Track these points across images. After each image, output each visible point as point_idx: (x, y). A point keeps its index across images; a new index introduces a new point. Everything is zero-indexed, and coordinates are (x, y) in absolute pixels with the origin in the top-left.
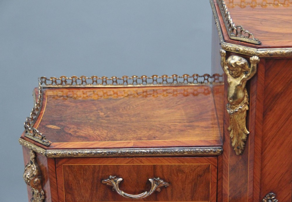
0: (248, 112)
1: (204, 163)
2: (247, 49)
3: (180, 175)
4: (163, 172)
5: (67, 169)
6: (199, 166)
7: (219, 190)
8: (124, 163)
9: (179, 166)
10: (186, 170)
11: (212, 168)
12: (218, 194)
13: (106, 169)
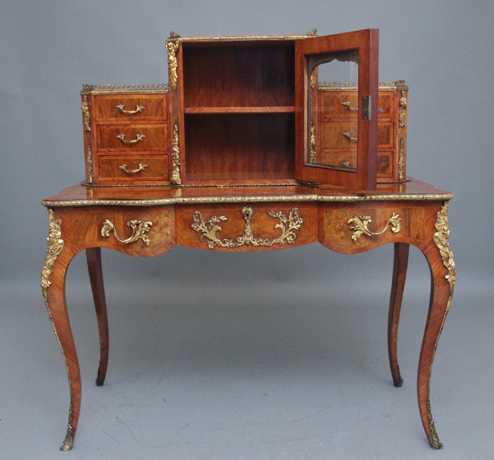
0: (177, 67)
1: (161, 97)
2: (175, 39)
3: (150, 103)
4: (142, 101)
5: (100, 101)
6: (158, 99)
7: (168, 111)
8: (125, 98)
9: (150, 99)
10: (153, 101)
11: (164, 99)
12: (168, 113)
13: (117, 100)
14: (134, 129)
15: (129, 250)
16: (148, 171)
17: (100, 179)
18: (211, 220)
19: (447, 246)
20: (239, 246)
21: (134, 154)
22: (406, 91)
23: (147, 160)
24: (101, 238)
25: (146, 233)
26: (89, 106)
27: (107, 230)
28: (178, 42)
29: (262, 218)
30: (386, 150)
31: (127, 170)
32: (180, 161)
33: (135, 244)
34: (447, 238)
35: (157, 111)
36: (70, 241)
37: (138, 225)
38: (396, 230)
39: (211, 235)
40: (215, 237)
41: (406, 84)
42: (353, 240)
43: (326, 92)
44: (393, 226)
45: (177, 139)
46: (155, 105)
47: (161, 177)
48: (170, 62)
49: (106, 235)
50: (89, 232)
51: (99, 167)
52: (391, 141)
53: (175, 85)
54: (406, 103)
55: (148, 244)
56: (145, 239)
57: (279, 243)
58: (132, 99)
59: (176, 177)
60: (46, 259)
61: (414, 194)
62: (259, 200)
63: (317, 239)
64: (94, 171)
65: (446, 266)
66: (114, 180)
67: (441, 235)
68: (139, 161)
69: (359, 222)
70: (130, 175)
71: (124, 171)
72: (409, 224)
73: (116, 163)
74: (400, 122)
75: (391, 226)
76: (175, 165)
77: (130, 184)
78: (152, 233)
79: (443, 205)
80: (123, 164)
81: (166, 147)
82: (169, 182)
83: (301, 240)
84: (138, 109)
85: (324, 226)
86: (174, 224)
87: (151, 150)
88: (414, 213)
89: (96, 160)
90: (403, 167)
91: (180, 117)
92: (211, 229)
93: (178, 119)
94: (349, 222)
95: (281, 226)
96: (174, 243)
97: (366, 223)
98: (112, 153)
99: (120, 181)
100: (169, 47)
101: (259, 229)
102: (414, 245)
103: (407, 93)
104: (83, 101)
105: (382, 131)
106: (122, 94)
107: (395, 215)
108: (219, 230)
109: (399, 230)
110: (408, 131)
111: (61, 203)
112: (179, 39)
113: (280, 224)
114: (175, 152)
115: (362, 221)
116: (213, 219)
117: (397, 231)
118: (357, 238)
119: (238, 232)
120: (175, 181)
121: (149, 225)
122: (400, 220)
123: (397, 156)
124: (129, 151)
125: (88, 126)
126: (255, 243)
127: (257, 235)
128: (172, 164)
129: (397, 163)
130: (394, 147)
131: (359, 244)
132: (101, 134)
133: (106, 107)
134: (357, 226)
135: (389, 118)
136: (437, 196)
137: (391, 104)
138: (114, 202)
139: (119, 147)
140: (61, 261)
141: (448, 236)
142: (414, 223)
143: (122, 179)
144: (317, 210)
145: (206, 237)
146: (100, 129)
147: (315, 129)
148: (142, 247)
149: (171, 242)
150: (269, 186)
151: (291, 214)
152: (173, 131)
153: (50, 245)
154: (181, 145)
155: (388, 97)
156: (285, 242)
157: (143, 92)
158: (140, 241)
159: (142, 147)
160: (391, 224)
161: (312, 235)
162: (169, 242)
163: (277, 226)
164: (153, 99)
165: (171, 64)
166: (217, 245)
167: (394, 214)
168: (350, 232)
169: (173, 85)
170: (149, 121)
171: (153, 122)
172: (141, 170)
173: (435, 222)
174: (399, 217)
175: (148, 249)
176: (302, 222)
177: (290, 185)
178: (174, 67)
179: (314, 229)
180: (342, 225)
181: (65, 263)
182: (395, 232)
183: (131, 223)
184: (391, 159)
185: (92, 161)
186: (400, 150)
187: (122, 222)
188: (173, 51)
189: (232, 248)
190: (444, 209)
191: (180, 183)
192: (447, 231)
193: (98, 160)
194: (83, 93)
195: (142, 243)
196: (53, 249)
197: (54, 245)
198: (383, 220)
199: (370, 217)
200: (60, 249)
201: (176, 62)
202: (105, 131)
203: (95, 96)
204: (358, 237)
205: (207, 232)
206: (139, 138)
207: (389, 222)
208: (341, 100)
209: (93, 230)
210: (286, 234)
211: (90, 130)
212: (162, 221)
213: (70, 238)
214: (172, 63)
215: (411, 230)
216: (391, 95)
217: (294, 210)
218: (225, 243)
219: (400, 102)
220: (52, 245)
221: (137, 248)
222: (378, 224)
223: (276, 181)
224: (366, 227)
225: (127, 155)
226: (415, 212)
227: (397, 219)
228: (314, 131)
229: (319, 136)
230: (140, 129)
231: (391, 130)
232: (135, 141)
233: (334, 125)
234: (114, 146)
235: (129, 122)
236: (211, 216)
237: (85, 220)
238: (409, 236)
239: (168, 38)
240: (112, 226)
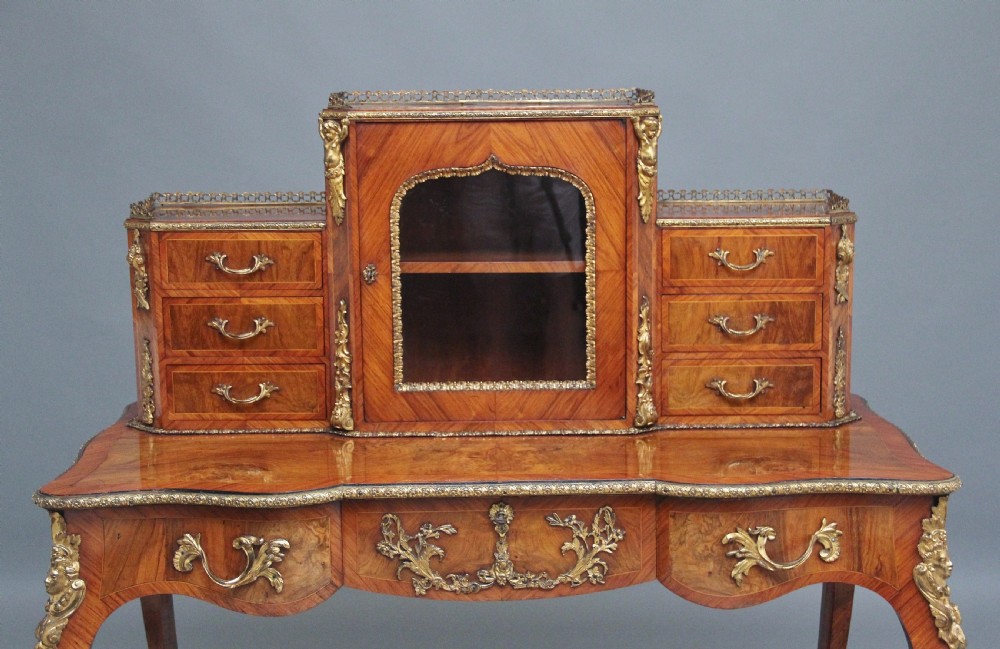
0: (344, 176)
1: (309, 238)
2: (339, 114)
3: (285, 252)
4: (267, 248)
5: (171, 244)
6: (303, 242)
7: (325, 269)
8: (228, 238)
9: (284, 242)
10: (291, 247)
11: (316, 244)
12: (324, 274)
13: (210, 245)
14: (248, 308)
15: (238, 602)
16: (279, 398)
17: (172, 416)
18: (421, 532)
19: (946, 595)
20: (482, 590)
21: (248, 364)
22: (852, 224)
23: (277, 375)
24: (171, 572)
25: (275, 565)
26: (145, 254)
27: (188, 556)
28: (346, 120)
29: (534, 527)
30: (806, 355)
31: (231, 397)
32: (350, 380)
33: (251, 590)
34: (945, 577)
35: (299, 270)
36: (100, 583)
37: (257, 547)
38: (829, 556)
39: (419, 565)
40: (430, 571)
41: (851, 207)
42: (734, 580)
43: (674, 229)
44: (823, 547)
45: (344, 333)
46: (296, 255)
47: (309, 413)
48: (329, 164)
49: (184, 568)
50: (144, 560)
51: (169, 390)
52: (818, 336)
53: (341, 215)
54: (850, 251)
55: (280, 588)
56: (274, 577)
57: (570, 583)
58: (243, 242)
59: (342, 412)
60: (42, 626)
61: (869, 480)
62: (527, 493)
63: (654, 574)
64: (158, 396)
65: (946, 640)
66: (203, 420)
67: (933, 569)
68: (261, 378)
69: (748, 540)
70: (239, 408)
71: (226, 400)
72: (859, 542)
73: (207, 382)
74: (837, 292)
75: (818, 547)
76: (339, 387)
77: (241, 428)
78: (290, 563)
79: (936, 504)
80: (223, 383)
81: (320, 346)
82: (327, 424)
83: (617, 577)
84: (258, 265)
85: (671, 546)
86: (338, 542)
87: (287, 354)
88: (869, 520)
89: (163, 375)
90: (843, 389)
91: (351, 284)
92: (421, 552)
93: (347, 288)
94: (724, 541)
95: (575, 545)
96: (338, 583)
97: (762, 541)
98: (199, 360)
99: (216, 420)
100: (326, 131)
101: (526, 552)
102: (871, 589)
103: (853, 228)
104: (131, 242)
105: (798, 315)
106: (220, 231)
107: (827, 524)
108: (438, 555)
109: (836, 557)
110: (856, 311)
111: (82, 501)
112: (349, 114)
113: (571, 540)
114: (341, 359)
115: (755, 538)
116: (425, 531)
117: (831, 559)
118: (743, 574)
119: (479, 558)
120: (341, 425)
121: (282, 549)
122: (839, 535)
123: (830, 366)
124: (237, 356)
125: (143, 298)
126: (518, 582)
127: (521, 567)
128: (332, 385)
129: (830, 382)
130: (824, 348)
131: (747, 588)
132: (173, 316)
133: (185, 258)
134: (743, 550)
135: (812, 285)
136: (923, 487)
137: (817, 256)
138: (203, 497)
139: (215, 346)
140: (77, 627)
141: (948, 573)
142: (870, 541)
143: (220, 416)
144: (653, 512)
145: (408, 569)
146: (172, 307)
147: (649, 311)
148: (267, 595)
149: (332, 583)
150: (547, 435)
151: (597, 520)
152: (336, 313)
153: (53, 594)
154: (354, 346)
155: (812, 240)
156: (585, 580)
157: (267, 227)
158: (261, 581)
159: (267, 347)
160: (819, 544)
161: (644, 565)
162: (328, 581)
163: (568, 545)
164: (290, 242)
165: (332, 170)
166: (434, 586)
167: (824, 521)
168: (727, 563)
169: (334, 214)
170: (282, 291)
171: (291, 293)
172: (265, 398)
173: (919, 539)
174: (836, 527)
175: (279, 600)
176: (620, 537)
177: (594, 435)
178: (337, 176)
179: (648, 552)
180: (709, 545)
181: (88, 631)
182: (828, 560)
183: (241, 543)
184: (816, 373)
185: (152, 374)
186: (837, 352)
187: (222, 541)
188: (337, 139)
189: (467, 594)
190: (938, 513)
191: (351, 428)
192: (946, 560)
193: (167, 375)
194: (132, 225)
195: (267, 587)
196: (60, 602)
197: (62, 593)
198: (801, 534)
199: (771, 529)
200: (75, 602)
201: (341, 164)
202: (184, 311)
203: (161, 234)
204: (746, 573)
205: (411, 558)
206: (259, 329)
207: (813, 539)
208: (708, 246)
209: (155, 555)
210: (586, 563)
211: (148, 308)
212: (313, 537)
213: (100, 576)
214: (334, 166)
215: (864, 555)
216: (816, 235)
217: (604, 512)
218: (452, 583)
219: (837, 249)
220: (58, 592)
221: (255, 597)
222: (789, 542)
223: (564, 423)
224: (763, 552)
225: (231, 365)
226: (872, 517)
227: (833, 532)
228: (648, 315)
229: (659, 326)
230: (263, 306)
231: (818, 310)
232: (251, 334)
233: (691, 301)
234: (203, 344)
235: (236, 293)
236: (422, 525)
237: (136, 533)
238: (860, 569)
239: (324, 110)
240: (200, 549)
